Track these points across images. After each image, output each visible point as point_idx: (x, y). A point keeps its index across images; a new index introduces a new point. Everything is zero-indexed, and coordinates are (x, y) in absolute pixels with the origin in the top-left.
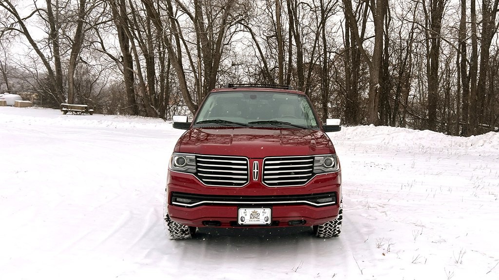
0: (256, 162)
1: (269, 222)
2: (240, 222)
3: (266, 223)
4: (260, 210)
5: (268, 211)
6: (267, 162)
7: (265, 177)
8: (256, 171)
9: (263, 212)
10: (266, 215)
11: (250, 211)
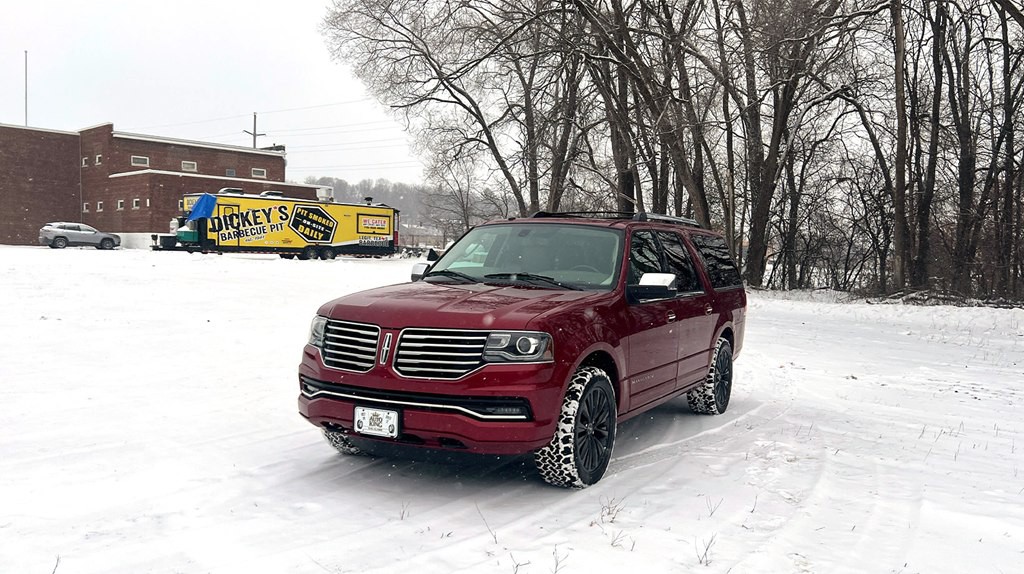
0: (389, 334)
1: (395, 434)
2: (356, 429)
3: (391, 434)
4: (382, 413)
5: (394, 415)
6: (405, 336)
7: (399, 360)
8: (386, 348)
9: (387, 417)
10: (390, 422)
11: (369, 412)
